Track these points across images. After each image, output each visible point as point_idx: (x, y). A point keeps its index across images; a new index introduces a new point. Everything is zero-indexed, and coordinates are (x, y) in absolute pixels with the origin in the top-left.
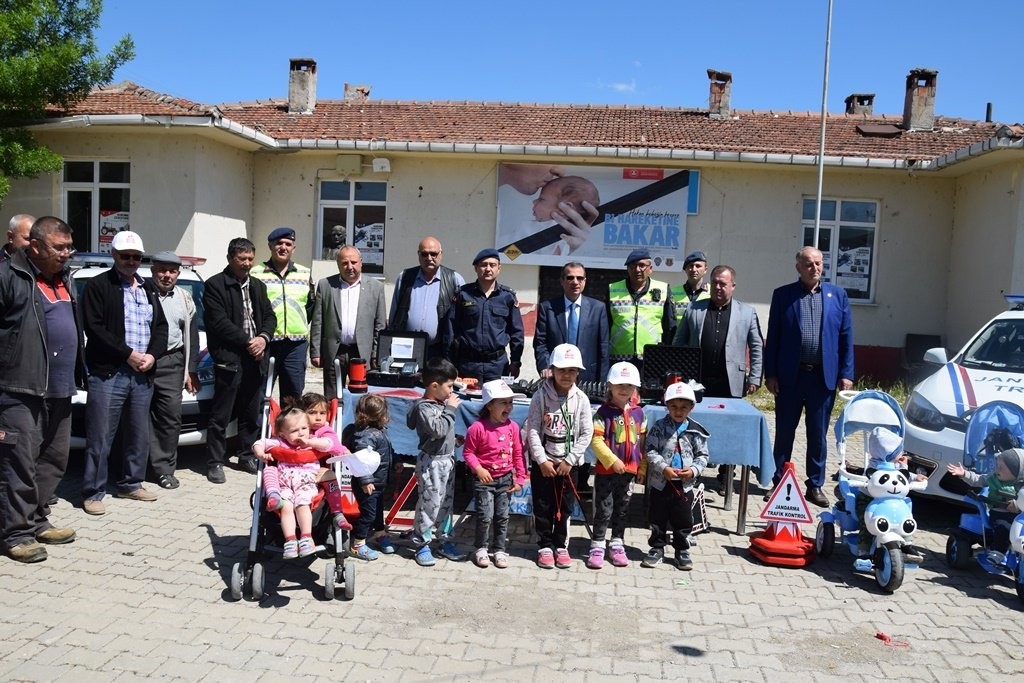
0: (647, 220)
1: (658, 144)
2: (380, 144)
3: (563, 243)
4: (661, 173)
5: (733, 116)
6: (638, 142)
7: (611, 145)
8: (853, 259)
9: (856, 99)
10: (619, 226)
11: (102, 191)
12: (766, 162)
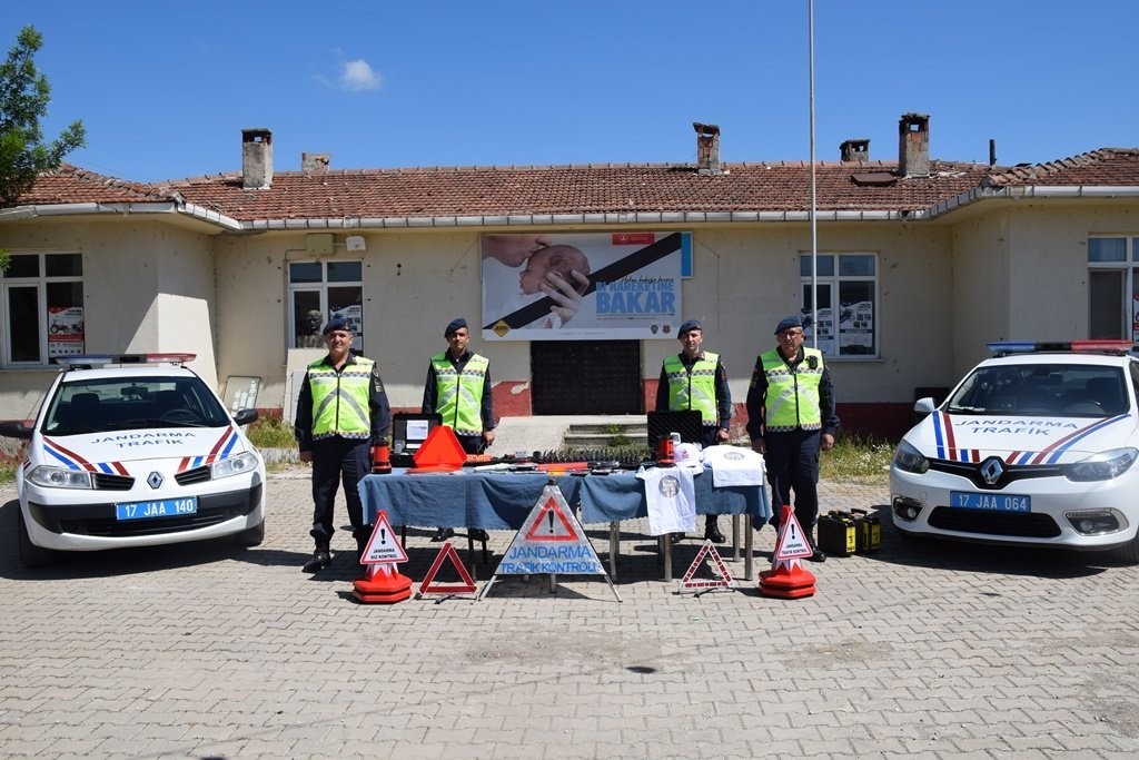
0: (640, 286)
1: (647, 207)
2: (353, 221)
3: (554, 316)
4: (652, 237)
5: (723, 170)
6: (625, 207)
7: (598, 211)
8: (855, 314)
9: (850, 146)
10: (612, 294)
11: (49, 286)
12: (758, 220)
